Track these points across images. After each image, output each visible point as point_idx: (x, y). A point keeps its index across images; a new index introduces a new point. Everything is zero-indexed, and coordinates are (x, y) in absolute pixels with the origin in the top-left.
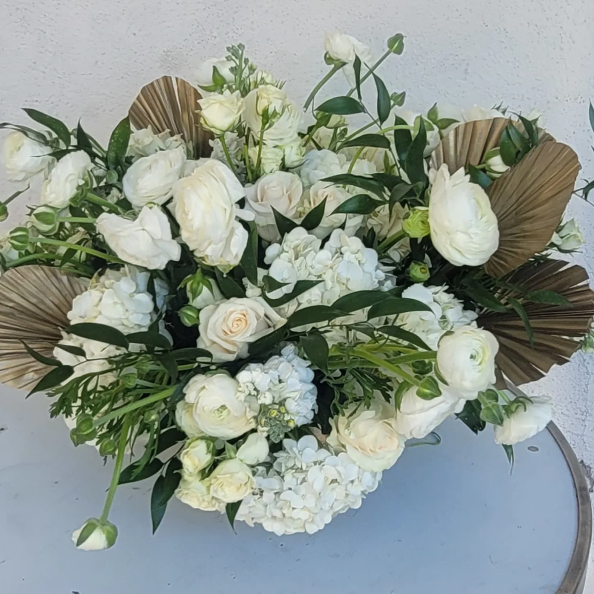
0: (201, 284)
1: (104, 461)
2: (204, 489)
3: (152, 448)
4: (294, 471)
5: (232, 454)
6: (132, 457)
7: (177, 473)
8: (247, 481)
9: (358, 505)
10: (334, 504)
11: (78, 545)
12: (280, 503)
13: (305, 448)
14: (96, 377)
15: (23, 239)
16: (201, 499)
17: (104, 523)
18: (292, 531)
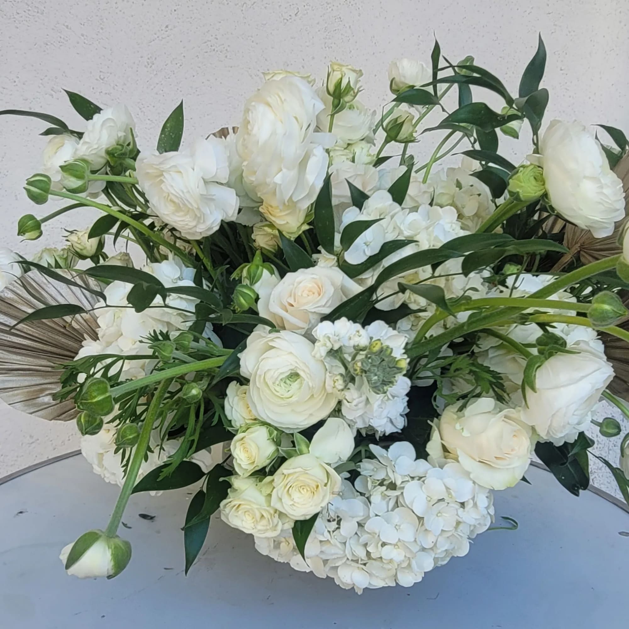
0: (260, 268)
1: (123, 473)
2: (262, 499)
3: (191, 438)
4: (384, 488)
5: (304, 448)
6: (162, 451)
7: (224, 481)
8: (326, 482)
9: (464, 551)
10: (439, 540)
11: (68, 566)
12: (364, 538)
13: (399, 457)
14: (120, 363)
15: (43, 185)
16: (258, 515)
17: (111, 534)
18: (379, 583)
